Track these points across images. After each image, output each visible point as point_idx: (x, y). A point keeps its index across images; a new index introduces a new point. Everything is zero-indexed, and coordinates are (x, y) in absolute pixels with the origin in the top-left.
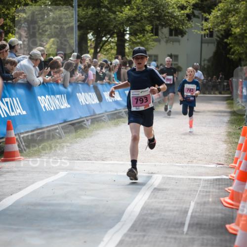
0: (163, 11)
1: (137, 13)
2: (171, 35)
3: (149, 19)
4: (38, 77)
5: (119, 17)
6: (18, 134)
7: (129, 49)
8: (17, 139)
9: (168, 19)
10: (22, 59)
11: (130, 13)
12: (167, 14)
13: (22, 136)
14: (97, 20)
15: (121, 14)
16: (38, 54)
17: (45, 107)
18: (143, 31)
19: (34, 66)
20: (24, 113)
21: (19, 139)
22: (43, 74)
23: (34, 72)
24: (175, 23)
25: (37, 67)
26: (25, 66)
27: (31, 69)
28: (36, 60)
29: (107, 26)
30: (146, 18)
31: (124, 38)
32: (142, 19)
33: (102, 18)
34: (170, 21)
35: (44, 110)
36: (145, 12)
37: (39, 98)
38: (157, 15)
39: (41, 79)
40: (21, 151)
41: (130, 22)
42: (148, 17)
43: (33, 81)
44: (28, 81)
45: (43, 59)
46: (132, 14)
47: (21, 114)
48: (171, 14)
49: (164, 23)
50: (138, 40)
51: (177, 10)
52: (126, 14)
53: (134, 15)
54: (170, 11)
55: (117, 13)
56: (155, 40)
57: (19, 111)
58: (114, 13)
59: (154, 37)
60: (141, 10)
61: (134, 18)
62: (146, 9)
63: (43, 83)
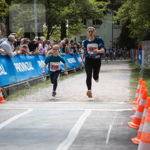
0: (89, 9)
1: (73, 11)
2: (94, 24)
3: (80, 14)
4: (13, 51)
5: (62, 14)
6: (2, 87)
7: (68, 33)
8: (2, 90)
9: (92, 14)
10: (3, 40)
11: (68, 11)
12: (91, 11)
13: (5, 88)
14: (49, 16)
15: (63, 12)
16: (13, 38)
17: (18, 70)
18: (77, 22)
19: (11, 45)
20: (6, 73)
21: (3, 90)
22: (16, 50)
23: (11, 49)
24: (96, 16)
25: (13, 46)
26: (5, 45)
27: (9, 47)
28: (12, 41)
29: (55, 19)
30: (79, 14)
31: (65, 26)
32: (76, 15)
33: (52, 15)
34: (94, 15)
35: (18, 72)
36: (78, 10)
37: (15, 64)
38: (85, 12)
39: (15, 53)
40: (4, 97)
41: (69, 17)
42: (80, 13)
43: (11, 54)
44: (7, 54)
45: (16, 40)
46: (70, 11)
47: (4, 74)
48: (94, 11)
49: (89, 17)
50: (74, 28)
51: (97, 9)
52: (66, 12)
53: (71, 12)
54: (93, 9)
55: (61, 11)
56: (84, 28)
57: (2, 72)
58: (59, 11)
59: (84, 26)
60: (75, 9)
61: (71, 14)
62: (79, 9)
63: (17, 55)
